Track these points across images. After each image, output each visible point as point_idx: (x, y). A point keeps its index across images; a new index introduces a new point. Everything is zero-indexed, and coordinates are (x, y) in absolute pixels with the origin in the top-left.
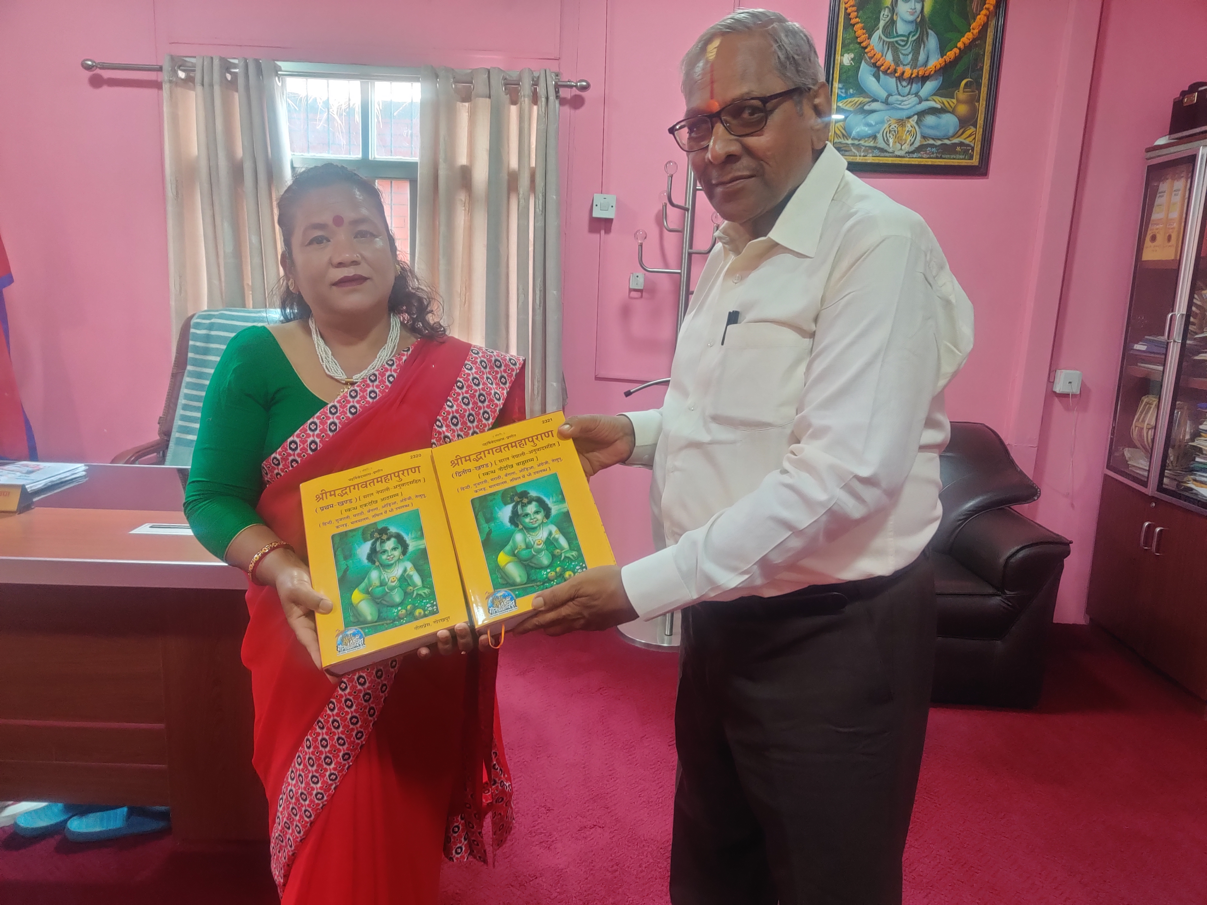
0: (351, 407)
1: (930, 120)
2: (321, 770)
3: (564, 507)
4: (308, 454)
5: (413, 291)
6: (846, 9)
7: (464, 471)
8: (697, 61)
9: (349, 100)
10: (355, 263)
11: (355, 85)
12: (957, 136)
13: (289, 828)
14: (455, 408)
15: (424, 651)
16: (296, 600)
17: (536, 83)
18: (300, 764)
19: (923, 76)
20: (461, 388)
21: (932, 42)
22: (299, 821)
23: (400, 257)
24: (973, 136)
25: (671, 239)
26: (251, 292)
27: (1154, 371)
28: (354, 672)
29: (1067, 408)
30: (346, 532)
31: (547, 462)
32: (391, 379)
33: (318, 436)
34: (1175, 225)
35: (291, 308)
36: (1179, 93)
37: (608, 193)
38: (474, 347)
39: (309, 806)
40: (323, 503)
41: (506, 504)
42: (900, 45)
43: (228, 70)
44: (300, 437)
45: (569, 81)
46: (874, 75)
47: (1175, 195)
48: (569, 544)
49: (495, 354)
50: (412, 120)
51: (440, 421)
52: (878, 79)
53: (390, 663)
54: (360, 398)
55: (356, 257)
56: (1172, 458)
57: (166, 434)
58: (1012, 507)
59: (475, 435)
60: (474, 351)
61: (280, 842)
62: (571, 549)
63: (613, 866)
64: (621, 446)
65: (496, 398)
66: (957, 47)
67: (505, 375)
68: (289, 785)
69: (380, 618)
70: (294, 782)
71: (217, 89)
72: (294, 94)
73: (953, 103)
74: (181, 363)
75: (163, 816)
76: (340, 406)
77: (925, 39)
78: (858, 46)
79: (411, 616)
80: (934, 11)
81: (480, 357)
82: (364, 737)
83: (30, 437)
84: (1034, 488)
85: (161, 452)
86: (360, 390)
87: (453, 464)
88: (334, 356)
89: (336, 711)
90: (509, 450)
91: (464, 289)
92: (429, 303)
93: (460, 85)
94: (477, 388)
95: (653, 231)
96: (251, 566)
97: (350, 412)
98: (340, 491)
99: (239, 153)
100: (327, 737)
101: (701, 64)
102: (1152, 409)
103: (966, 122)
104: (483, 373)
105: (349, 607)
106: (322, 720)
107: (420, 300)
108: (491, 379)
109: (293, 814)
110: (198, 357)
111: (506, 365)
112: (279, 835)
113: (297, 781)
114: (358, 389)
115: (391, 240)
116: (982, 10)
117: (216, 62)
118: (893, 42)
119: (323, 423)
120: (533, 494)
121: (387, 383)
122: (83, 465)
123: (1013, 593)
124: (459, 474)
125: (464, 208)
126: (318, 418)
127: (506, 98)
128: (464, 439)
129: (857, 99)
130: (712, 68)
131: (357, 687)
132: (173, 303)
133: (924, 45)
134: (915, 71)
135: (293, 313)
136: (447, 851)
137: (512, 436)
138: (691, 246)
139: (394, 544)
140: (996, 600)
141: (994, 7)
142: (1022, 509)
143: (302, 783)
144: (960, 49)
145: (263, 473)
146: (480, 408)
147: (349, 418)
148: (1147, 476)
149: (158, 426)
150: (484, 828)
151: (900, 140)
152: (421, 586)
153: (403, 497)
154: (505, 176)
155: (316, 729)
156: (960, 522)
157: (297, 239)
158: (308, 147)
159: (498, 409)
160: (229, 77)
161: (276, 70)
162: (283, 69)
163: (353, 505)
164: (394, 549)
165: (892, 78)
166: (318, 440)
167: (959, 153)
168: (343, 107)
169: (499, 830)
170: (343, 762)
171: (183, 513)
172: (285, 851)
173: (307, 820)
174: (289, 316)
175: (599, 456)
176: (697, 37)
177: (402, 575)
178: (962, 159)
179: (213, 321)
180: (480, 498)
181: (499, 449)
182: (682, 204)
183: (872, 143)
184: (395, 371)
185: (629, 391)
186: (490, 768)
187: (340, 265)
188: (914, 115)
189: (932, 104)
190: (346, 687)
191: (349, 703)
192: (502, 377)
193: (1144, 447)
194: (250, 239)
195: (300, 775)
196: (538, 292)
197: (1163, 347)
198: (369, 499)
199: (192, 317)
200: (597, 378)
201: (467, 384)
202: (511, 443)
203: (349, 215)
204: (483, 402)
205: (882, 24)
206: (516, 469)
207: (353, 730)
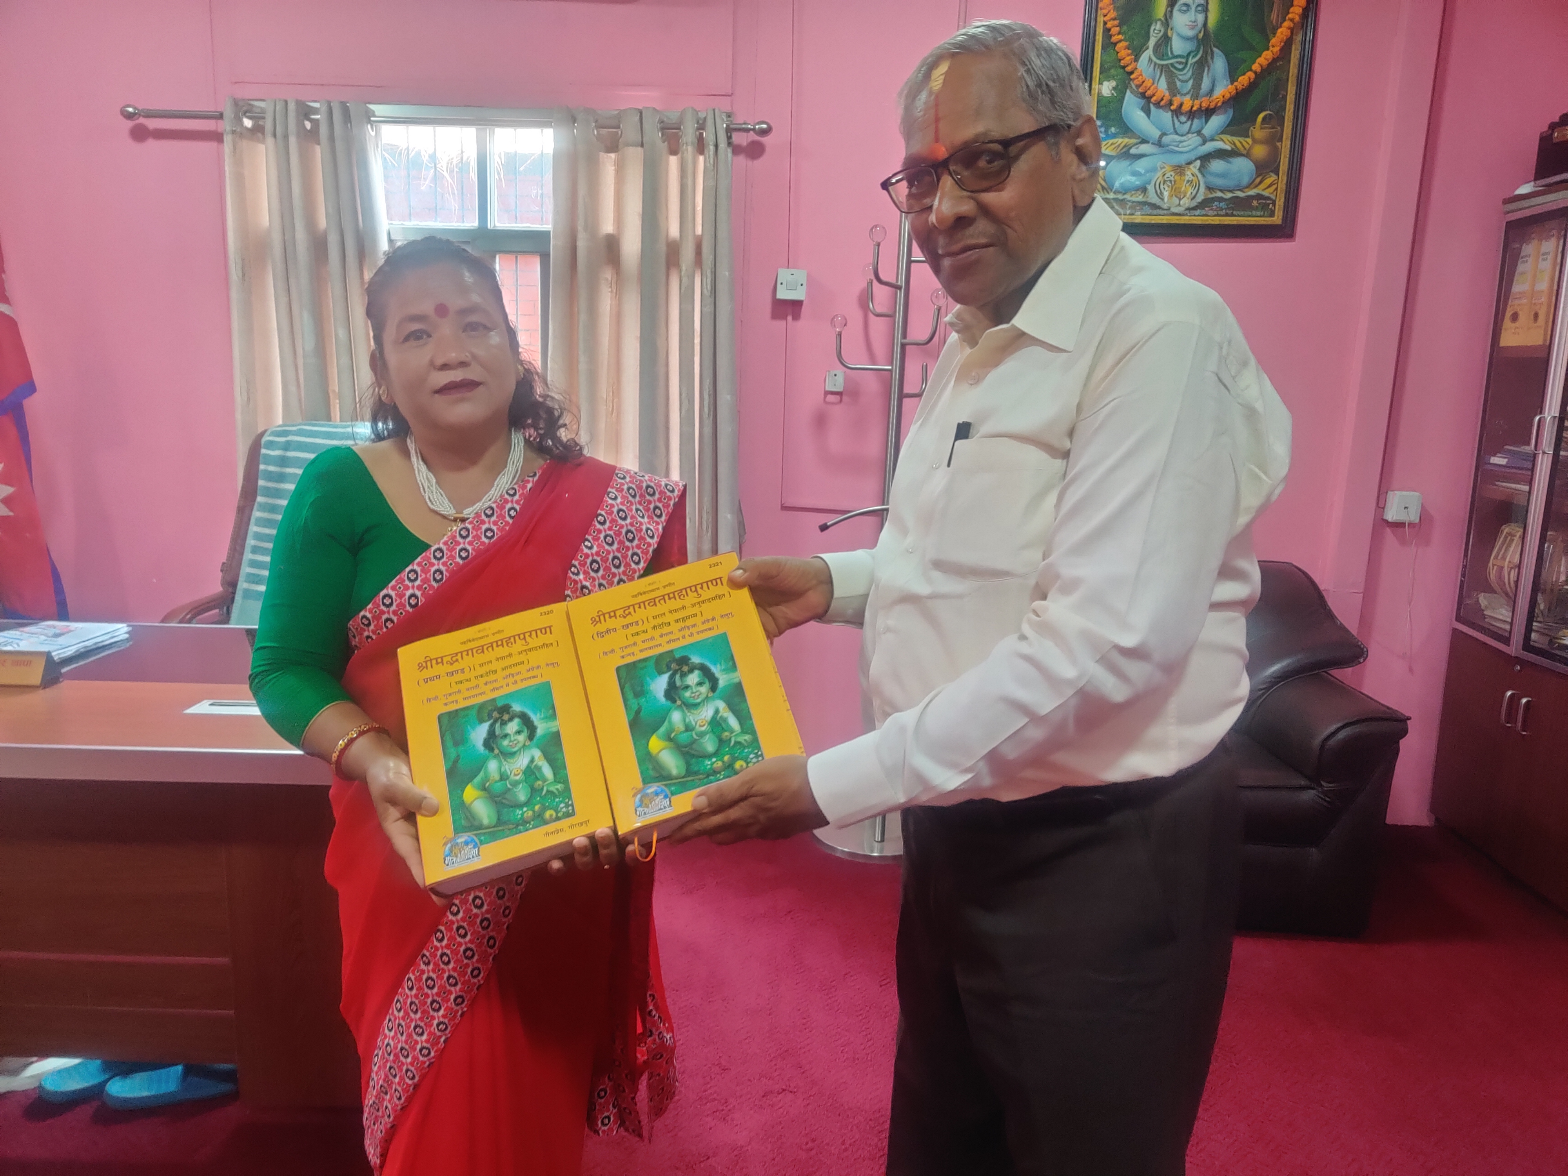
0: (461, 550)
1: (1217, 165)
2: (427, 1018)
3: (735, 677)
4: (407, 612)
5: (541, 400)
6: (1105, 23)
7: (608, 631)
8: (919, 91)
9: (462, 152)
10: (463, 364)
11: (470, 132)
12: (1252, 186)
13: (386, 1093)
14: (595, 549)
15: (556, 865)
16: (392, 799)
17: (701, 126)
18: (399, 1011)
19: (1207, 109)
20: (603, 523)
21: (1219, 64)
22: (399, 1084)
23: (524, 356)
24: (1275, 186)
25: (878, 326)
26: (338, 401)
27: (1517, 492)
28: (468, 891)
29: (1403, 542)
30: (457, 711)
31: (713, 619)
32: (513, 513)
33: (419, 588)
34: (1544, 299)
35: (385, 422)
36: (1548, 126)
37: (795, 267)
38: (620, 470)
39: (412, 1064)
40: (427, 673)
41: (660, 673)
42: (1175, 68)
43: (307, 117)
44: (396, 590)
45: (745, 124)
46: (1143, 109)
47: (1544, 260)
48: (741, 725)
49: (647, 478)
50: (542, 177)
51: (575, 567)
52: (1148, 113)
53: (515, 879)
54: (473, 537)
55: (465, 356)
56: (1542, 607)
57: (231, 585)
58: (1330, 672)
59: (622, 585)
60: (619, 475)
61: (375, 1112)
62: (744, 731)
63: (807, 1143)
64: (814, 598)
65: (649, 536)
66: (1251, 70)
67: (660, 505)
68: (386, 1037)
69: (500, 822)
70: (392, 1033)
71: (293, 140)
72: (392, 145)
73: (1248, 144)
74: (249, 493)
75: (229, 1076)
76: (447, 549)
77: (1209, 58)
78: (1122, 70)
79: (540, 819)
80: (1222, 24)
81: (627, 483)
82: (482, 975)
83: (59, 590)
84: (1359, 646)
85: (225, 608)
86: (473, 528)
87: (594, 621)
88: (439, 486)
89: (445, 942)
90: (665, 602)
91: (611, 394)
92: (562, 413)
93: (604, 131)
94: (623, 523)
95: (855, 316)
96: (335, 756)
97: (460, 557)
98: (449, 658)
99: (322, 223)
100: (434, 976)
101: (923, 96)
102: (1515, 542)
103: (1265, 167)
104: (632, 504)
105: (460, 808)
106: (427, 954)
107: (550, 411)
108: (641, 511)
109: (391, 1074)
110: (271, 485)
111: (661, 493)
112: (374, 1103)
113: (395, 1032)
114: (470, 527)
115: (511, 333)
116: (1284, 20)
117: (292, 106)
118: (1167, 65)
119: (425, 571)
120: (696, 659)
121: (508, 518)
122: (125, 625)
123: (1331, 785)
124: (601, 634)
125: (610, 290)
126: (419, 564)
127: (663, 147)
128: (607, 590)
129: (1120, 140)
130: (937, 101)
131: (472, 910)
132: (239, 416)
133: (1209, 67)
134: (1197, 102)
135: (387, 429)
136: (591, 1121)
137: (669, 585)
138: (904, 336)
139: (519, 725)
140: (1309, 795)
141: (1299, 16)
142: (1344, 674)
143: (402, 1034)
144: (1255, 73)
145: (350, 636)
146: (628, 549)
147: (458, 563)
148: (1509, 630)
149: (221, 574)
150: (638, 1094)
151: (1177, 193)
152: (553, 780)
153: (530, 666)
154: (662, 248)
155: (420, 965)
156: (1261, 692)
157: (390, 334)
158: (410, 214)
159: (651, 549)
160: (308, 125)
161: (368, 116)
162: (377, 114)
163: (467, 675)
164: (519, 732)
165: (1167, 112)
166: (419, 593)
167: (1256, 209)
168: (455, 162)
169: (658, 1096)
170: (456, 1008)
171: (248, 686)
172: (381, 1123)
173: (410, 1082)
174: (381, 434)
175: (787, 611)
176: (917, 62)
177: (528, 767)
178: (1261, 216)
179: (290, 438)
180: (627, 666)
181: (653, 602)
182: (893, 280)
183: (1141, 197)
184: (517, 502)
185: (826, 524)
186: (646, 1014)
187: (445, 367)
188: (1196, 160)
189: (1219, 145)
190: (458, 911)
191: (462, 931)
192: (656, 508)
193: (1507, 594)
194: (336, 335)
195: (399, 1025)
196: (706, 397)
197: (1529, 460)
198: (487, 668)
199: (262, 434)
200: (784, 508)
201: (610, 518)
202: (668, 594)
203: (455, 303)
204: (631, 541)
205: (1152, 42)
206: (675, 627)
207: (467, 965)
